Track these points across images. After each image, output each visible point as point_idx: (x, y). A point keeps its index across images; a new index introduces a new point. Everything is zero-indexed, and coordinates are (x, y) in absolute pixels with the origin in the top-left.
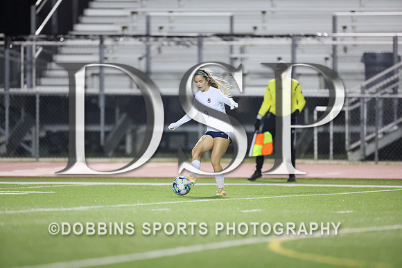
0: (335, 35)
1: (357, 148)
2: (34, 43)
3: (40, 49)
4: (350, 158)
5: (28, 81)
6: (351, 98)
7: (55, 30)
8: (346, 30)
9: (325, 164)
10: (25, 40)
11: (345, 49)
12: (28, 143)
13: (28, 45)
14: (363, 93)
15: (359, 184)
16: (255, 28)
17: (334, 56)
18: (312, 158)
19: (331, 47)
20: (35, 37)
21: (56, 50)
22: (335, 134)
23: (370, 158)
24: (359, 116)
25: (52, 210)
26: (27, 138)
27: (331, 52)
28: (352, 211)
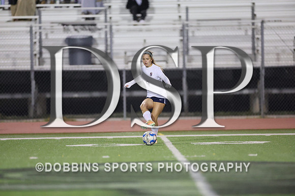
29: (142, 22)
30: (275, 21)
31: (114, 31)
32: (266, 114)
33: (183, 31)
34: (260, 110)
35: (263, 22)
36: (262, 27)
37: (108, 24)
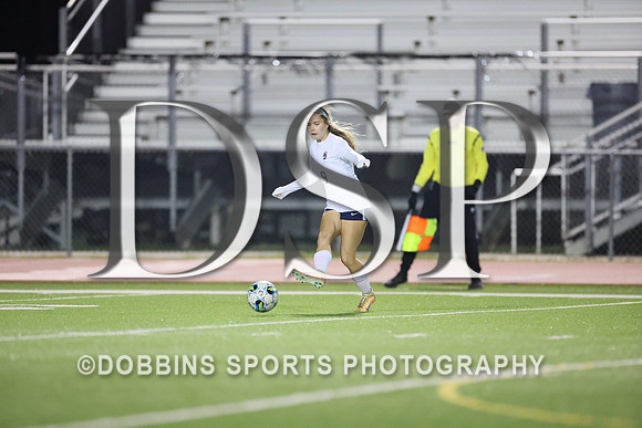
0: (545, 54)
1: (580, 235)
2: (64, 68)
3: (74, 78)
4: (568, 250)
5: (55, 130)
6: (570, 155)
7: (98, 47)
8: (563, 47)
9: (529, 261)
10: (49, 63)
11: (561, 77)
12: (55, 227)
13: (53, 72)
14: (590, 146)
15: (583, 293)
16: (417, 44)
17: (543, 88)
18: (508, 250)
19: (539, 74)
20: (66, 59)
21: (99, 79)
22: (544, 213)
23: (601, 251)
24: (583, 184)
25: (93, 334)
26: (54, 219)
27: (539, 81)
28: (571, 337)
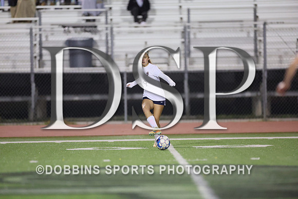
29: (143, 24)
30: (278, 23)
31: (114, 33)
32: (269, 117)
33: (185, 33)
34: (263, 113)
35: (265, 24)
36: (265, 29)
37: (109, 26)
